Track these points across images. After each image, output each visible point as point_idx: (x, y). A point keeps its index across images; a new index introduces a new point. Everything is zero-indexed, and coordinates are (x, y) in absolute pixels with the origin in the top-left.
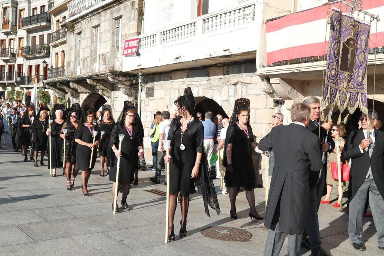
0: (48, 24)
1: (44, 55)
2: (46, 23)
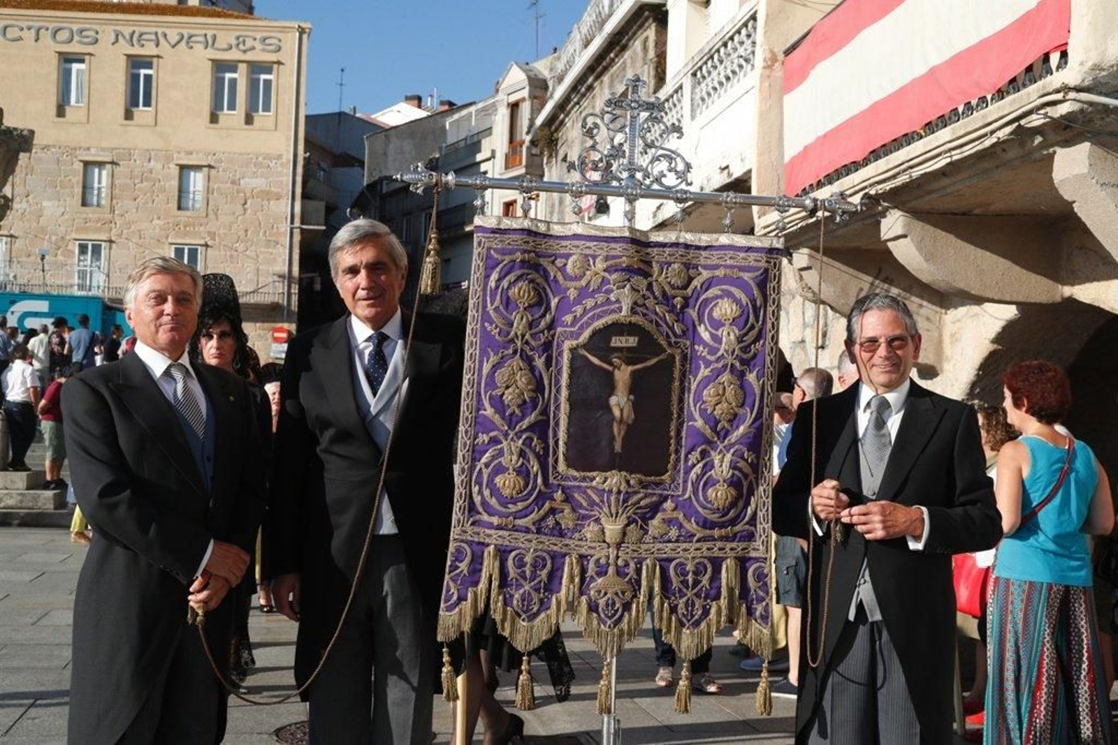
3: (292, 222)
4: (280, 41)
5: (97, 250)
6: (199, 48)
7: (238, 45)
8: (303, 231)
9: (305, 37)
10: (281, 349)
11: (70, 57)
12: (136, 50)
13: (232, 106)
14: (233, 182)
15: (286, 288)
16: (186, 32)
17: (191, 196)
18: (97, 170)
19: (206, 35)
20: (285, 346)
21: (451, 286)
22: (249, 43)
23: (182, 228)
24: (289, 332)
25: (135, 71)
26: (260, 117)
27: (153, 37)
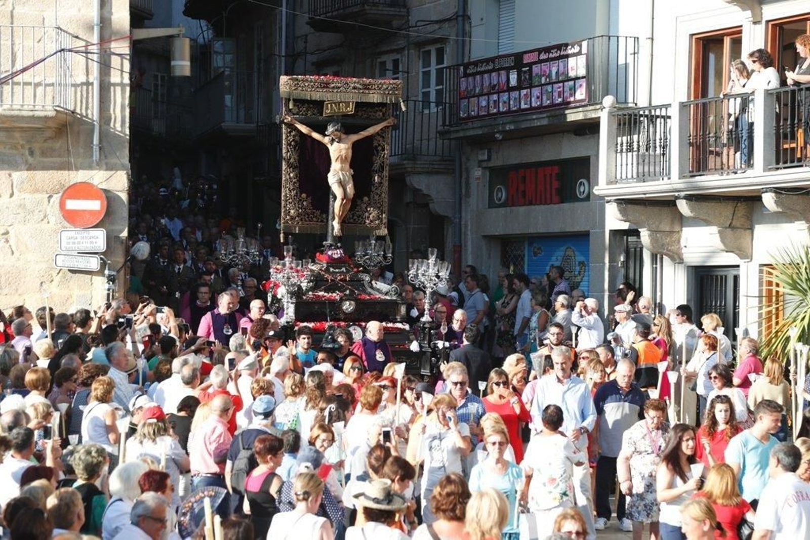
10: (87, 246)
15: (95, 68)
20: (98, 239)
21: (527, 59)
24: (109, 197)
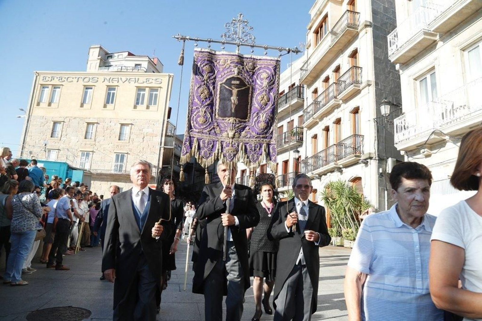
0: (300, 101)
1: (296, 142)
2: (298, 99)
3: (161, 145)
4: (162, 80)
5: (88, 155)
6: (132, 83)
7: (147, 81)
8: (165, 149)
9: (171, 79)
11: (87, 87)
12: (111, 84)
13: (142, 103)
14: (140, 130)
15: (157, 170)
16: (128, 78)
17: (124, 135)
18: (92, 126)
19: (135, 78)
22: (151, 81)
23: (120, 147)
25: (110, 91)
26: (152, 107)
27: (117, 79)
